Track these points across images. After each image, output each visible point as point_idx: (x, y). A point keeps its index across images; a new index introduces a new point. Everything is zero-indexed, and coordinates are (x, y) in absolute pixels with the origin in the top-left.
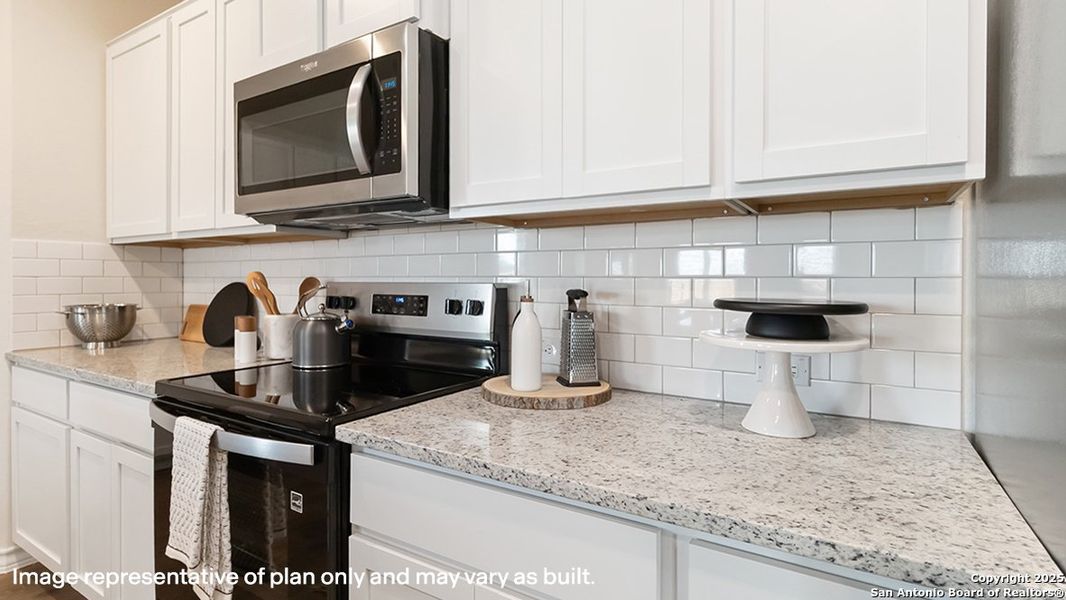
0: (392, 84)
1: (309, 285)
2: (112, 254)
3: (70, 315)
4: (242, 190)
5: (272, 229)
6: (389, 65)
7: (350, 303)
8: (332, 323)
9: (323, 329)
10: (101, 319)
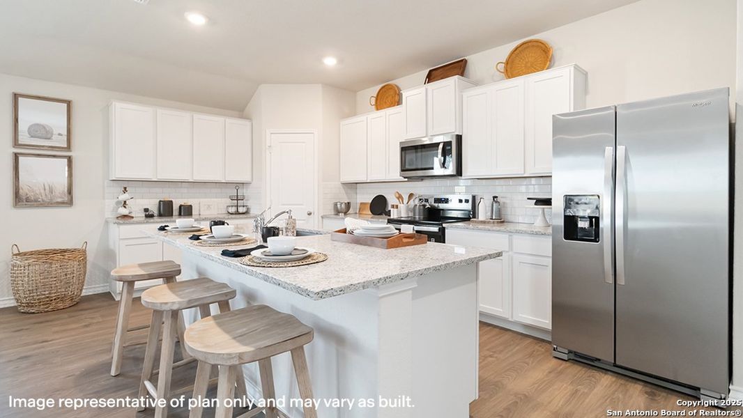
0: (449, 148)
1: (411, 196)
2: (341, 186)
3: (336, 204)
4: (402, 170)
5: (406, 180)
6: (449, 143)
7: (427, 200)
8: (424, 206)
9: (422, 207)
10: (343, 206)
